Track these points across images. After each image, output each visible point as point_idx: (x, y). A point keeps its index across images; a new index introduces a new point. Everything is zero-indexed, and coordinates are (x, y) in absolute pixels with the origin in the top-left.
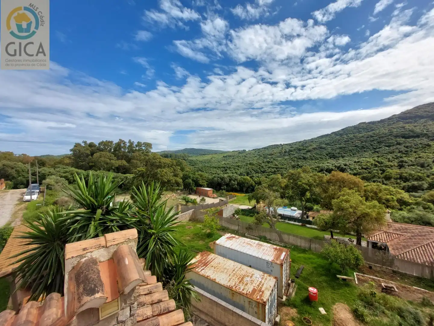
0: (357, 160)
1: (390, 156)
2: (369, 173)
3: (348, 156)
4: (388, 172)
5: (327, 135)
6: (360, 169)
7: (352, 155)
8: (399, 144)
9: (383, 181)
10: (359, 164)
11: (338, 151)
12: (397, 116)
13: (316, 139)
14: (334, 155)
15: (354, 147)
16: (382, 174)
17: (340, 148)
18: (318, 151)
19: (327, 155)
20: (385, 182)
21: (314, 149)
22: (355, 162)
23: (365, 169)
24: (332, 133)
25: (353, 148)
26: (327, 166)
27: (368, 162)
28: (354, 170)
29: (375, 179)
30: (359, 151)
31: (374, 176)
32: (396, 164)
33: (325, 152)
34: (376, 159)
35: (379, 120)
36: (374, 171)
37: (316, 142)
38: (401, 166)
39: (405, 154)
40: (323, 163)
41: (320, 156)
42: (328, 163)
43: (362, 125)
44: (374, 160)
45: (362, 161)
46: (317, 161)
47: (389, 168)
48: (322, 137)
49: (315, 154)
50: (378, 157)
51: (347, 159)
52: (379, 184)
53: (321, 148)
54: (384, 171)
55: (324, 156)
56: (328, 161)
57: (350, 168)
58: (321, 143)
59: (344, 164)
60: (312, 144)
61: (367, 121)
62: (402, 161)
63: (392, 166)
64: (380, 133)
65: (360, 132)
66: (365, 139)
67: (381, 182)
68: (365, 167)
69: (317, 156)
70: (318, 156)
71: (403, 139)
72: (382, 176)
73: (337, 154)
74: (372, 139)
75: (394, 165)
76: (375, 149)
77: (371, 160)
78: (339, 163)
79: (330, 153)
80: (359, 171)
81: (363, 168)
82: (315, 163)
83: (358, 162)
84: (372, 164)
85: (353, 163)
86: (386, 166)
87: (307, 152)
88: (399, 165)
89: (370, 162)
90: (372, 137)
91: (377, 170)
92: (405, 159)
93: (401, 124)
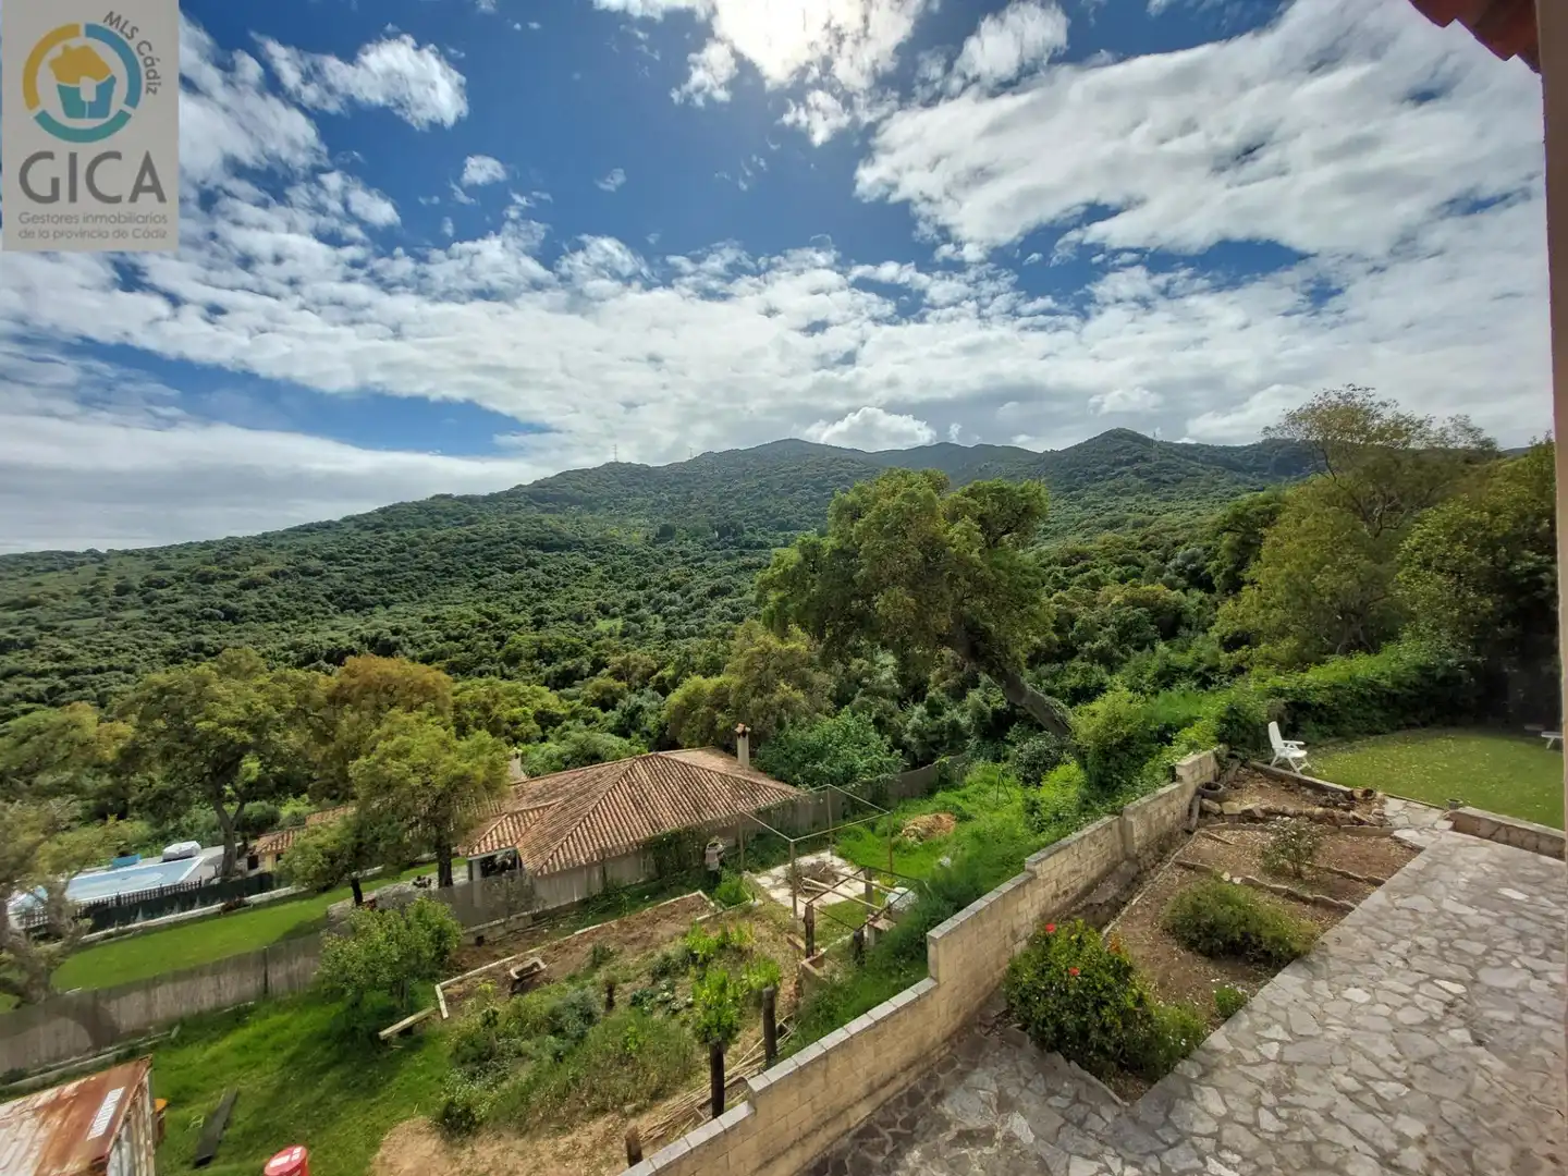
0: (431, 614)
1: (515, 598)
2: (467, 649)
3: (404, 600)
4: (513, 642)
5: (328, 526)
6: (441, 642)
7: (415, 596)
8: (533, 564)
9: (502, 669)
10: (436, 624)
11: (369, 583)
12: (525, 490)
13: (283, 535)
14: (356, 599)
15: (419, 569)
16: (498, 648)
17: (378, 573)
18: (291, 585)
19: (330, 598)
20: (507, 671)
21: (275, 575)
22: (426, 620)
23: (456, 639)
24: (346, 520)
25: (417, 573)
26: (331, 639)
27: (462, 617)
28: (424, 647)
29: (483, 667)
30: (435, 583)
31: (481, 658)
32: (529, 619)
33: (320, 588)
34: (483, 605)
35: (486, 493)
36: (480, 643)
37: (282, 547)
38: (539, 624)
39: (544, 590)
40: (314, 632)
41: (303, 605)
42: (333, 629)
43: (443, 502)
44: (479, 611)
45: (446, 616)
46: (288, 624)
47: (514, 629)
48: (308, 529)
49: (279, 596)
50: (488, 600)
51: (402, 609)
52: (492, 678)
53: (305, 572)
54: (502, 639)
55: (317, 602)
56: (334, 622)
57: (411, 641)
58: (304, 552)
59: (390, 628)
60: (264, 554)
61: (456, 494)
62: (541, 611)
63: (520, 625)
64: (490, 533)
65: (436, 524)
66: (452, 546)
67: (498, 672)
68: (455, 633)
69: (286, 605)
70: (292, 605)
71: (541, 552)
72: (499, 655)
73: (365, 594)
74: (470, 547)
75: (526, 622)
76: (480, 577)
77: (470, 611)
78: (374, 627)
79: (339, 593)
80: (440, 646)
81: (448, 638)
82: (283, 633)
83: (436, 618)
84: (473, 624)
85: (419, 623)
86: (508, 626)
87: (245, 587)
88: (535, 622)
89: (469, 617)
90: (469, 541)
91: (486, 640)
92: (547, 604)
93: (534, 513)
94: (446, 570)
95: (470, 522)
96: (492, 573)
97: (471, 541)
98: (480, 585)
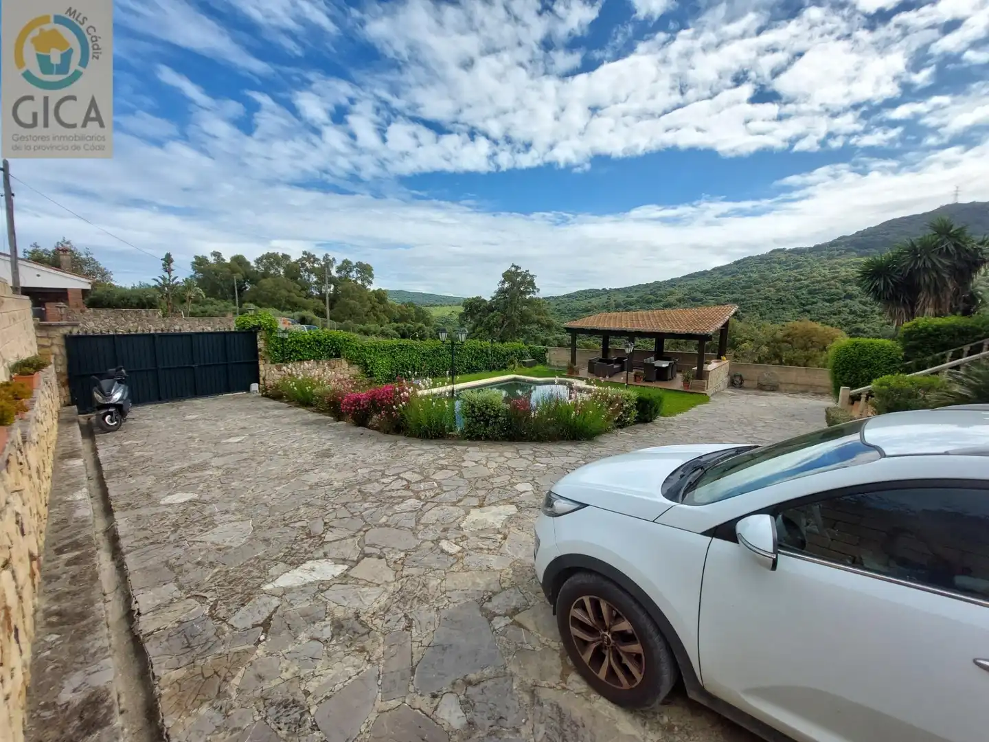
5: (704, 273)
12: (848, 239)
13: (680, 280)
24: (715, 269)
35: (812, 246)
37: (680, 286)
43: (778, 254)
48: (694, 276)
58: (693, 289)
60: (672, 290)
61: (788, 248)
64: (814, 274)
65: (772, 270)
66: (783, 284)
74: (798, 284)
76: (805, 305)
93: (854, 257)
94: (780, 299)
95: (798, 267)
96: (814, 303)
97: (799, 280)
98: (805, 311)
